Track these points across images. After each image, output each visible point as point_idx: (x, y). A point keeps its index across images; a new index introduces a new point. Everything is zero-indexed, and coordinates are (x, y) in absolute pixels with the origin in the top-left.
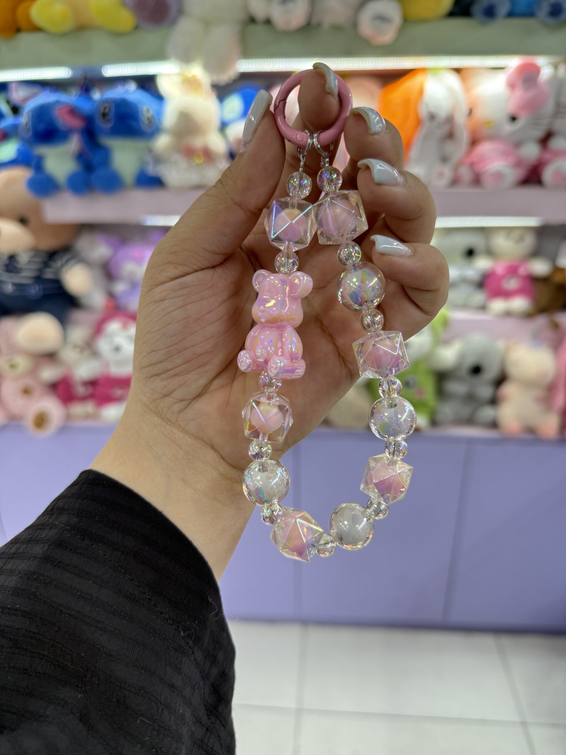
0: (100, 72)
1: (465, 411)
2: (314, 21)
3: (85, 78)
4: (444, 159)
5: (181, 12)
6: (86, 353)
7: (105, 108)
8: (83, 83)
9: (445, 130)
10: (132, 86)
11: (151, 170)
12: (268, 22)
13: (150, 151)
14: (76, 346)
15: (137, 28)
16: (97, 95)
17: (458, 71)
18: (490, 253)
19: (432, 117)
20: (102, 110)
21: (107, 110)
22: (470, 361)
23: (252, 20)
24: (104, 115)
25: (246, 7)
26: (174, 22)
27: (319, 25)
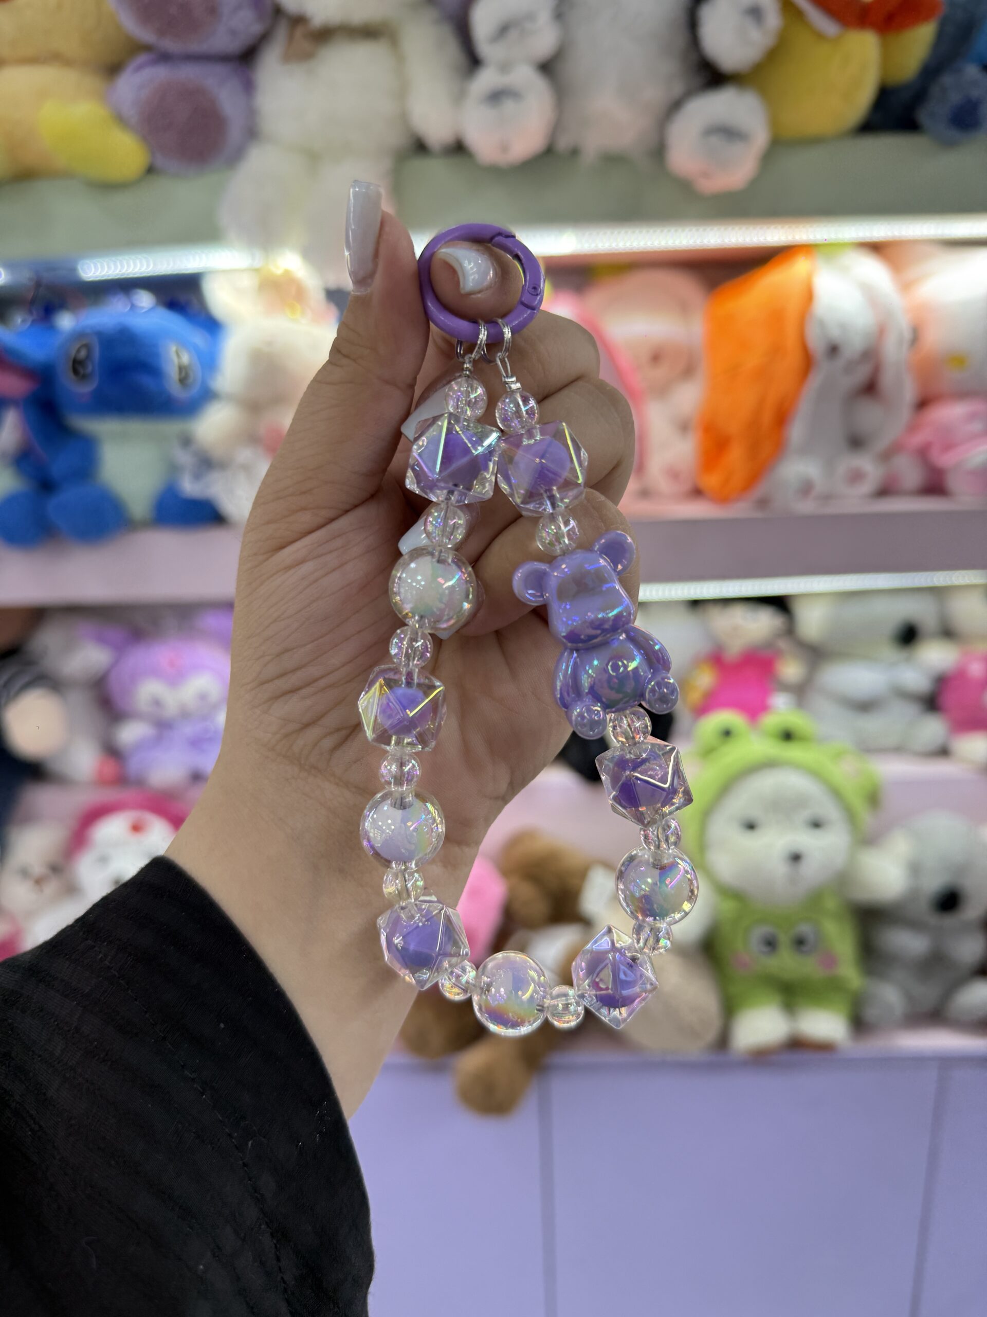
0: (74, 270)
1: (928, 993)
2: (563, 143)
3: (38, 284)
4: (856, 442)
5: (252, 133)
6: (51, 887)
7: (78, 351)
8: (32, 293)
9: (861, 375)
10: (145, 300)
11: (189, 487)
12: (459, 149)
13: (187, 441)
14: (24, 873)
15: (151, 170)
16: (66, 322)
17: (876, 248)
18: (948, 633)
19: (833, 350)
20: (73, 353)
21: (83, 354)
22: (934, 884)
23: (420, 147)
24: (77, 365)
25: (404, 117)
26: (236, 157)
27: (575, 152)
